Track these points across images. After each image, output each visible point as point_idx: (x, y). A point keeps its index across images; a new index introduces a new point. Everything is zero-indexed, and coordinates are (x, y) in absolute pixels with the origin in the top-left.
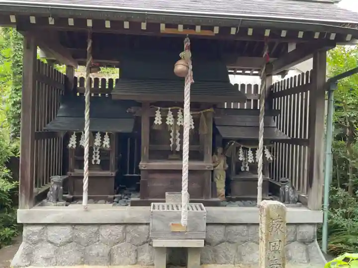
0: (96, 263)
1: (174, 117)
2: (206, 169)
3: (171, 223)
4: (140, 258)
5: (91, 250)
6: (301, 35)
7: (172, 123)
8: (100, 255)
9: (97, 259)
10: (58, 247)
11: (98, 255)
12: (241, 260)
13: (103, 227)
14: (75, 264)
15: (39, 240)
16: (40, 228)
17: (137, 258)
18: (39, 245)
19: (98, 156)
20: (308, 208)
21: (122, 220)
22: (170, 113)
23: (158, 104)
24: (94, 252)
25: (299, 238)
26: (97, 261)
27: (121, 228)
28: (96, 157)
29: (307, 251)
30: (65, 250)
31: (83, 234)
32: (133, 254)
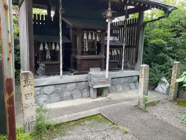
0: (67, 100)
1: (91, 36)
2: (103, 58)
3: (100, 79)
4: (83, 95)
5: (63, 95)
6: (137, 4)
7: (91, 39)
8: (68, 96)
9: (67, 98)
10: (49, 95)
11: (67, 96)
12: (117, 91)
13: (67, 84)
14: (58, 101)
15: (40, 94)
16: (40, 88)
17: (82, 95)
18: (40, 96)
19: (49, 55)
20: (135, 70)
21: (76, 81)
22: (90, 34)
23: (84, 29)
24: (65, 95)
25: (133, 81)
26: (67, 99)
27: (75, 84)
28: (48, 55)
29: (135, 85)
30: (52, 96)
31: (59, 88)
32: (80, 94)
